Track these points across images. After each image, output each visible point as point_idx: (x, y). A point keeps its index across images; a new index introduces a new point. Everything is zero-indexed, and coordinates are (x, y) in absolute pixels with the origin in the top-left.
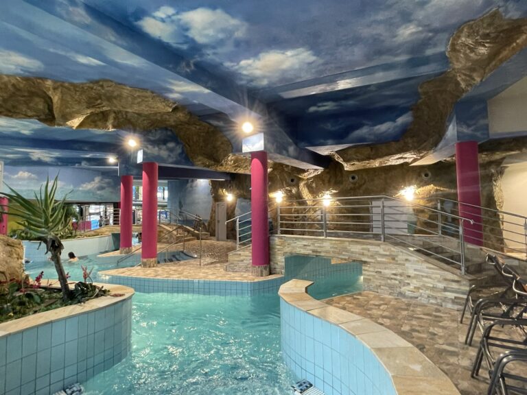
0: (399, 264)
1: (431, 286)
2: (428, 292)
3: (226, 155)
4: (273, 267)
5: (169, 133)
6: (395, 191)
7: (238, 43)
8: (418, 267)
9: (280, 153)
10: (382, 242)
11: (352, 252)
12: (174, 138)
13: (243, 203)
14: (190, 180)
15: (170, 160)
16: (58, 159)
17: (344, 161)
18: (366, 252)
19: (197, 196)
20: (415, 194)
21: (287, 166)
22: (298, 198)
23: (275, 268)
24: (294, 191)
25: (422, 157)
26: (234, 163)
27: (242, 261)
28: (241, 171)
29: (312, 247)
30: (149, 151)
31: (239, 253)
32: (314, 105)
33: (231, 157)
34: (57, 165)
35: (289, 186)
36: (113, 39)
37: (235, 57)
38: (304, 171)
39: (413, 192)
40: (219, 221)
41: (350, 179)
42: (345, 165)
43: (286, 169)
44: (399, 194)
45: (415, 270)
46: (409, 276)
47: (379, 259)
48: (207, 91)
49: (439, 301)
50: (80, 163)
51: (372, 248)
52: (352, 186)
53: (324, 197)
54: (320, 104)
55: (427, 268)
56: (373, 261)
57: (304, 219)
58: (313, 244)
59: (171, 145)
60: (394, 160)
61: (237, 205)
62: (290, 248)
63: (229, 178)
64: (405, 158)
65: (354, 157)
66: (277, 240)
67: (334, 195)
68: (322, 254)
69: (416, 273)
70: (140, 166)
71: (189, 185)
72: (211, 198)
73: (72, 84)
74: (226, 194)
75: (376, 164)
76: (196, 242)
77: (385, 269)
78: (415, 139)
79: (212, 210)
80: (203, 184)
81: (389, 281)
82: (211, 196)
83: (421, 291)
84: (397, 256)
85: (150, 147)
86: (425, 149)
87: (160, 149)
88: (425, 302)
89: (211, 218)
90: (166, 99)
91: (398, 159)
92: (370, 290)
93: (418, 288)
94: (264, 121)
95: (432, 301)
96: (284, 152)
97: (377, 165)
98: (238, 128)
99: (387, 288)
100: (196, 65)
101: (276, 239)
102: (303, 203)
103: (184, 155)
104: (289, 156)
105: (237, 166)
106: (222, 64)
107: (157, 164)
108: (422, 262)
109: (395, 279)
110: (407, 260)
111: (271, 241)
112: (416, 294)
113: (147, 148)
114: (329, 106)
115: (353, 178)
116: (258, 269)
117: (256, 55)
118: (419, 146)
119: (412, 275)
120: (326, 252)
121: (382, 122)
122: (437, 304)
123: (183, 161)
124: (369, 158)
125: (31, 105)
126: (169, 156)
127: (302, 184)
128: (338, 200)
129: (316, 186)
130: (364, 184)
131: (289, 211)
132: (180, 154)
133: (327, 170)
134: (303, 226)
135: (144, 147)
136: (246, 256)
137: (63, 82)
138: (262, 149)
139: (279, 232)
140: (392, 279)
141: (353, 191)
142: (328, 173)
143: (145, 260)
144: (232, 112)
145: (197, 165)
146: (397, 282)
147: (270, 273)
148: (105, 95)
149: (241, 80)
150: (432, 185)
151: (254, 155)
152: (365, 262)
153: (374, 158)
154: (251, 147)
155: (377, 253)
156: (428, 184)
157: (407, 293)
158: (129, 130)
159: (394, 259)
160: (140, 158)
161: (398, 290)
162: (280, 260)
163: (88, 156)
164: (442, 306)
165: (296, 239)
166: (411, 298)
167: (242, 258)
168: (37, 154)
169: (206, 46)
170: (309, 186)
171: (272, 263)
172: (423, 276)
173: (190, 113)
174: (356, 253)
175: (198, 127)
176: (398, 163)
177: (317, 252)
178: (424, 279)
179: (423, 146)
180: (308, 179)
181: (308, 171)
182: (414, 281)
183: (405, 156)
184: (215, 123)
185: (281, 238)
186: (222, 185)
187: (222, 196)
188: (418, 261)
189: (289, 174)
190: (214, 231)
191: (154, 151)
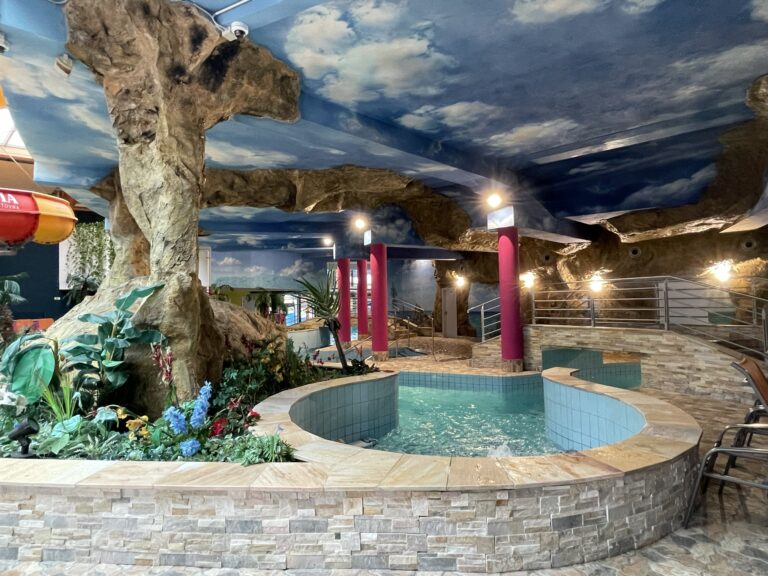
0: (687, 356)
1: (727, 379)
2: (723, 387)
3: (463, 231)
4: (527, 362)
5: (397, 209)
6: (700, 269)
7: (492, 123)
8: (711, 358)
9: (534, 227)
10: (666, 330)
11: (628, 343)
12: (404, 215)
13: (479, 289)
14: (406, 261)
15: (400, 240)
16: (265, 242)
17: (619, 231)
18: (645, 343)
19: (416, 281)
20: (732, 271)
21: (540, 240)
22: (556, 280)
23: (530, 364)
24: (549, 271)
25: (735, 222)
26: (472, 240)
27: (489, 355)
28: (480, 249)
29: (576, 339)
30: (377, 232)
31: (485, 345)
32: (576, 166)
33: (469, 233)
34: (262, 249)
35: (543, 265)
36: (377, 138)
37: (485, 133)
38: (563, 246)
39: (729, 268)
40: (446, 313)
41: (631, 253)
42: (621, 236)
43: (538, 244)
44: (705, 273)
45: (707, 362)
46: (699, 370)
47: (662, 351)
48: (452, 169)
49: (737, 397)
50: (286, 245)
51: (653, 338)
52: (634, 263)
53: (592, 278)
54: (584, 165)
55: (722, 359)
56: (653, 352)
57: (565, 305)
58: (578, 335)
59: (400, 222)
60: (693, 228)
61: (471, 291)
62: (549, 341)
63: (460, 258)
64: (710, 224)
65: (634, 225)
66: (531, 331)
67: (609, 275)
68: (590, 346)
69: (707, 365)
70: (368, 249)
71: (405, 266)
72: (434, 283)
73: (316, 172)
74: (457, 277)
75: (667, 233)
76: (417, 338)
77: (670, 361)
78: (720, 200)
79: (437, 298)
80: (423, 265)
81: (674, 376)
82: (435, 281)
83: (714, 386)
84: (683, 346)
85: (378, 226)
86: (736, 212)
87: (388, 228)
88: (719, 399)
89: (436, 308)
90: (402, 177)
91: (698, 225)
92: (651, 387)
93: (711, 383)
94: (515, 193)
95: (727, 397)
96: (539, 226)
97: (669, 234)
98: (482, 202)
99: (672, 384)
100: (444, 145)
101: (531, 329)
102: (563, 286)
103: (414, 233)
104: (544, 230)
105: (475, 243)
106: (470, 141)
107: (386, 246)
108: (715, 352)
109: (682, 373)
110: (696, 350)
111: (524, 332)
112: (708, 390)
113: (376, 228)
114: (595, 166)
115: (635, 252)
116: (510, 363)
117: (509, 129)
118: (727, 209)
119: (703, 368)
120: (594, 344)
121: (671, 180)
122: (734, 400)
123: (413, 239)
124: (654, 226)
125: (277, 194)
126: (398, 235)
127: (560, 263)
128: (613, 282)
129: (582, 265)
130: (651, 259)
131: (544, 296)
132: (410, 232)
133: (597, 243)
134: (564, 314)
135: (372, 228)
136: (495, 349)
137: (308, 170)
138: (512, 224)
139: (534, 321)
140: (678, 373)
141: (636, 270)
142: (597, 247)
143: (376, 353)
144: (476, 184)
145: (428, 244)
146: (684, 377)
147: (524, 370)
148: (342, 177)
149: (490, 151)
150: (759, 259)
151: (502, 232)
152: (644, 355)
153: (664, 225)
154: (497, 222)
155: (659, 344)
156: (752, 258)
157: (697, 389)
158: (356, 209)
159: (680, 350)
160: (368, 240)
161: (686, 386)
162: (536, 354)
163: (295, 237)
164: (740, 402)
165: (556, 329)
166: (702, 394)
167: (489, 352)
168: (245, 238)
169: (458, 128)
170: (570, 265)
171: (526, 358)
172: (716, 369)
173: (426, 187)
174: (632, 344)
175: (430, 200)
176: (699, 231)
177: (582, 343)
178: (718, 372)
179: (732, 208)
180: (569, 256)
181: (568, 245)
182: (706, 375)
183: (708, 221)
184: (450, 193)
185: (537, 328)
186: (451, 266)
187: (451, 280)
188: (710, 352)
189: (542, 250)
190: (441, 325)
191: (383, 230)
